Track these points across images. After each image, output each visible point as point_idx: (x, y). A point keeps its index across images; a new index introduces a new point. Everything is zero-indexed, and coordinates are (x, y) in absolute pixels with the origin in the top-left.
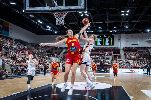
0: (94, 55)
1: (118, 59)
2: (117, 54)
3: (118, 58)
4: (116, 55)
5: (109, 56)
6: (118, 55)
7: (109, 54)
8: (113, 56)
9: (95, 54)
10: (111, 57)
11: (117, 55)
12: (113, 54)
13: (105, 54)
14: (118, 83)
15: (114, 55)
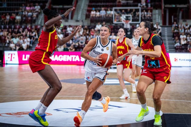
0: (101, 6)
1: (181, 21)
2: (180, 4)
3: (183, 18)
4: (176, 9)
5: (151, 11)
6: (181, 8)
7: (151, 6)
8: (165, 12)
9: (103, 6)
10: (157, 16)
11: (178, 6)
12: (165, 4)
13: (137, 6)
14: (182, 105)
15: (170, 8)
